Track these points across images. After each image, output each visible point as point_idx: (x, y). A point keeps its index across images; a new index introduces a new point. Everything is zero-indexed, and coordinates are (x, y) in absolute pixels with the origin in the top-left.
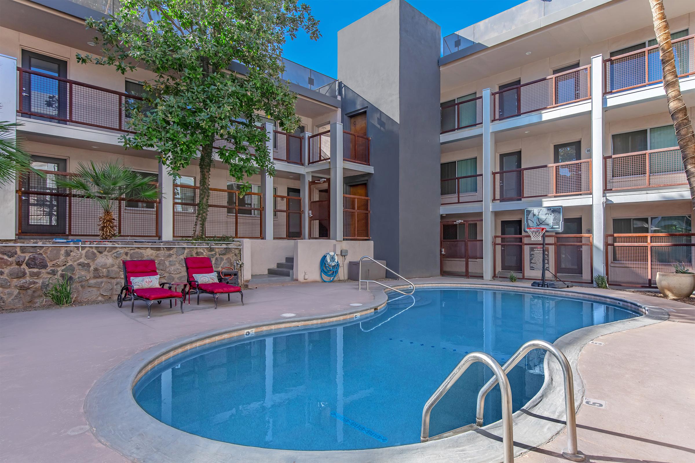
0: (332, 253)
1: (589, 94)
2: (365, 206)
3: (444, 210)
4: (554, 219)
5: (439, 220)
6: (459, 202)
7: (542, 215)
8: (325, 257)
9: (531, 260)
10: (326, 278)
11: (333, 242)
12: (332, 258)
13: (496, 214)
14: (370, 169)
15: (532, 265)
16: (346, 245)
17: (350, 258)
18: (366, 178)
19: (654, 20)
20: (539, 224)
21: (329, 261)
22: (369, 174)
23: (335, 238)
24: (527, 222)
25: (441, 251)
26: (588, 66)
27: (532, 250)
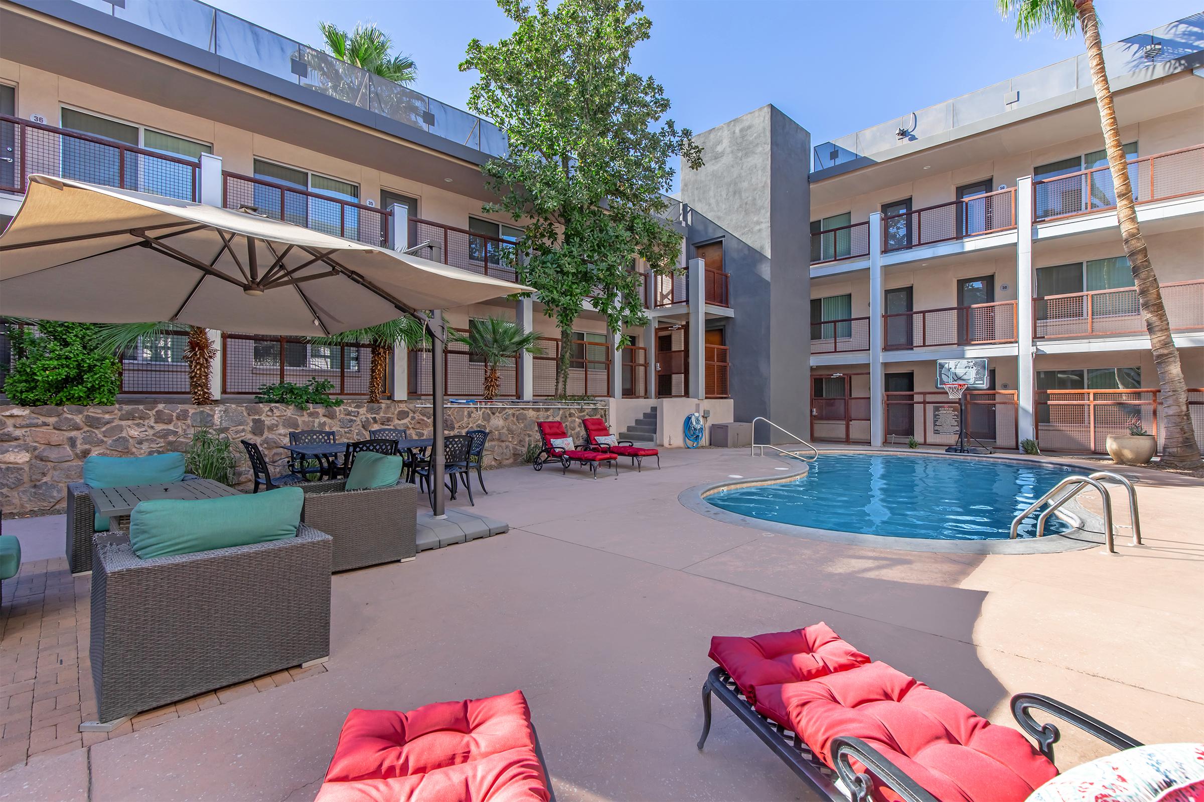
0: (697, 415)
1: (1013, 223)
2: (723, 356)
3: (814, 361)
4: (977, 373)
5: (808, 373)
6: (835, 351)
7: (960, 368)
8: (689, 419)
9: (935, 421)
10: (689, 443)
11: (695, 401)
12: (698, 420)
13: (886, 365)
14: (729, 313)
15: (936, 428)
16: (707, 404)
17: (711, 421)
18: (723, 323)
19: (1107, 147)
20: (956, 378)
21: (694, 423)
22: (727, 318)
23: (696, 396)
24: (940, 376)
25: (811, 411)
26: (1012, 189)
27: (937, 409)
